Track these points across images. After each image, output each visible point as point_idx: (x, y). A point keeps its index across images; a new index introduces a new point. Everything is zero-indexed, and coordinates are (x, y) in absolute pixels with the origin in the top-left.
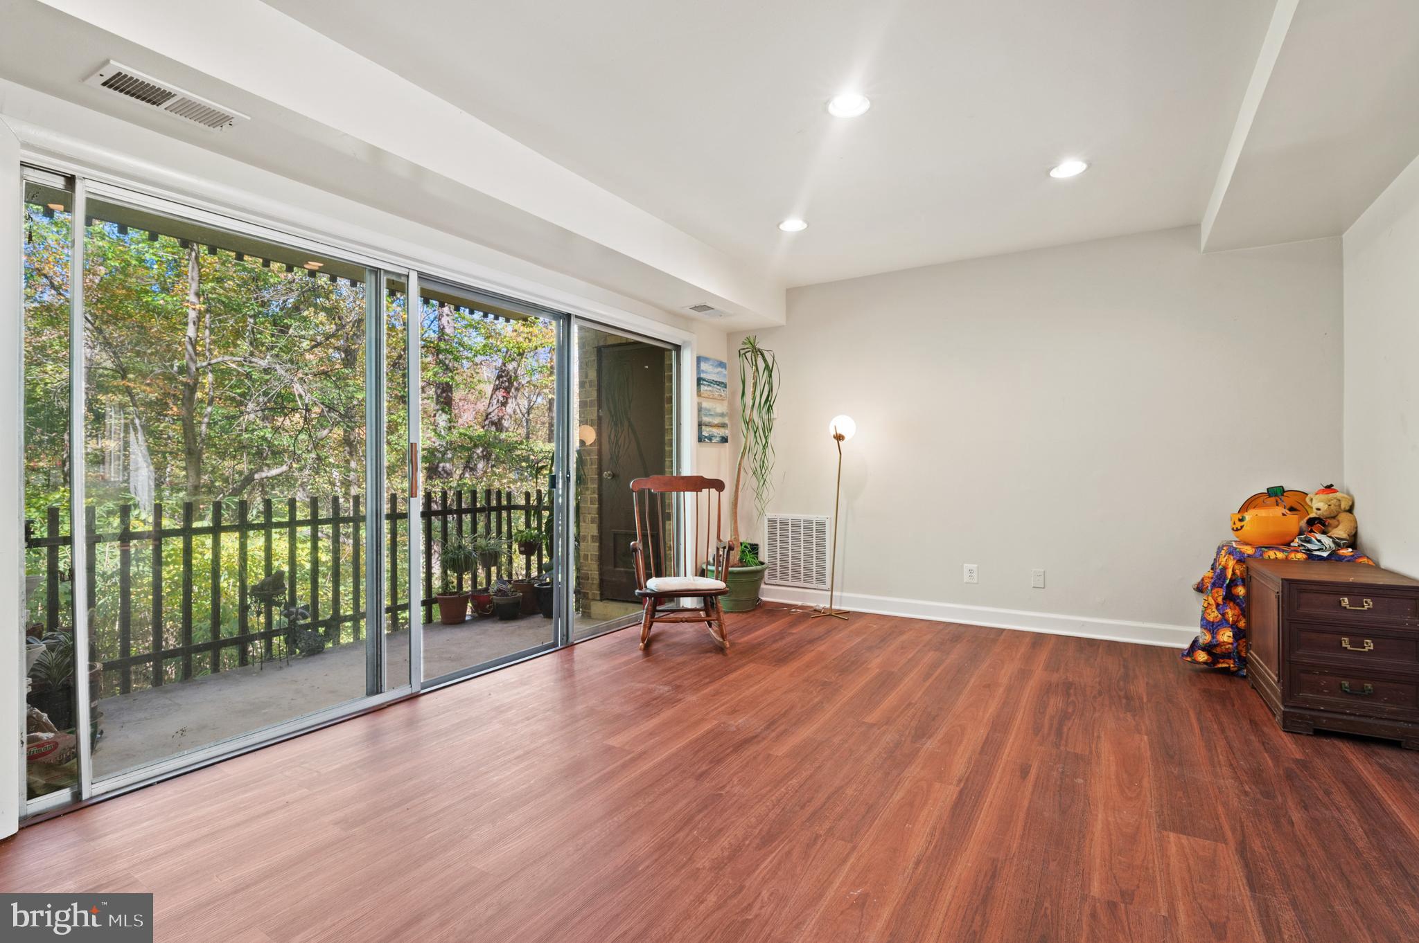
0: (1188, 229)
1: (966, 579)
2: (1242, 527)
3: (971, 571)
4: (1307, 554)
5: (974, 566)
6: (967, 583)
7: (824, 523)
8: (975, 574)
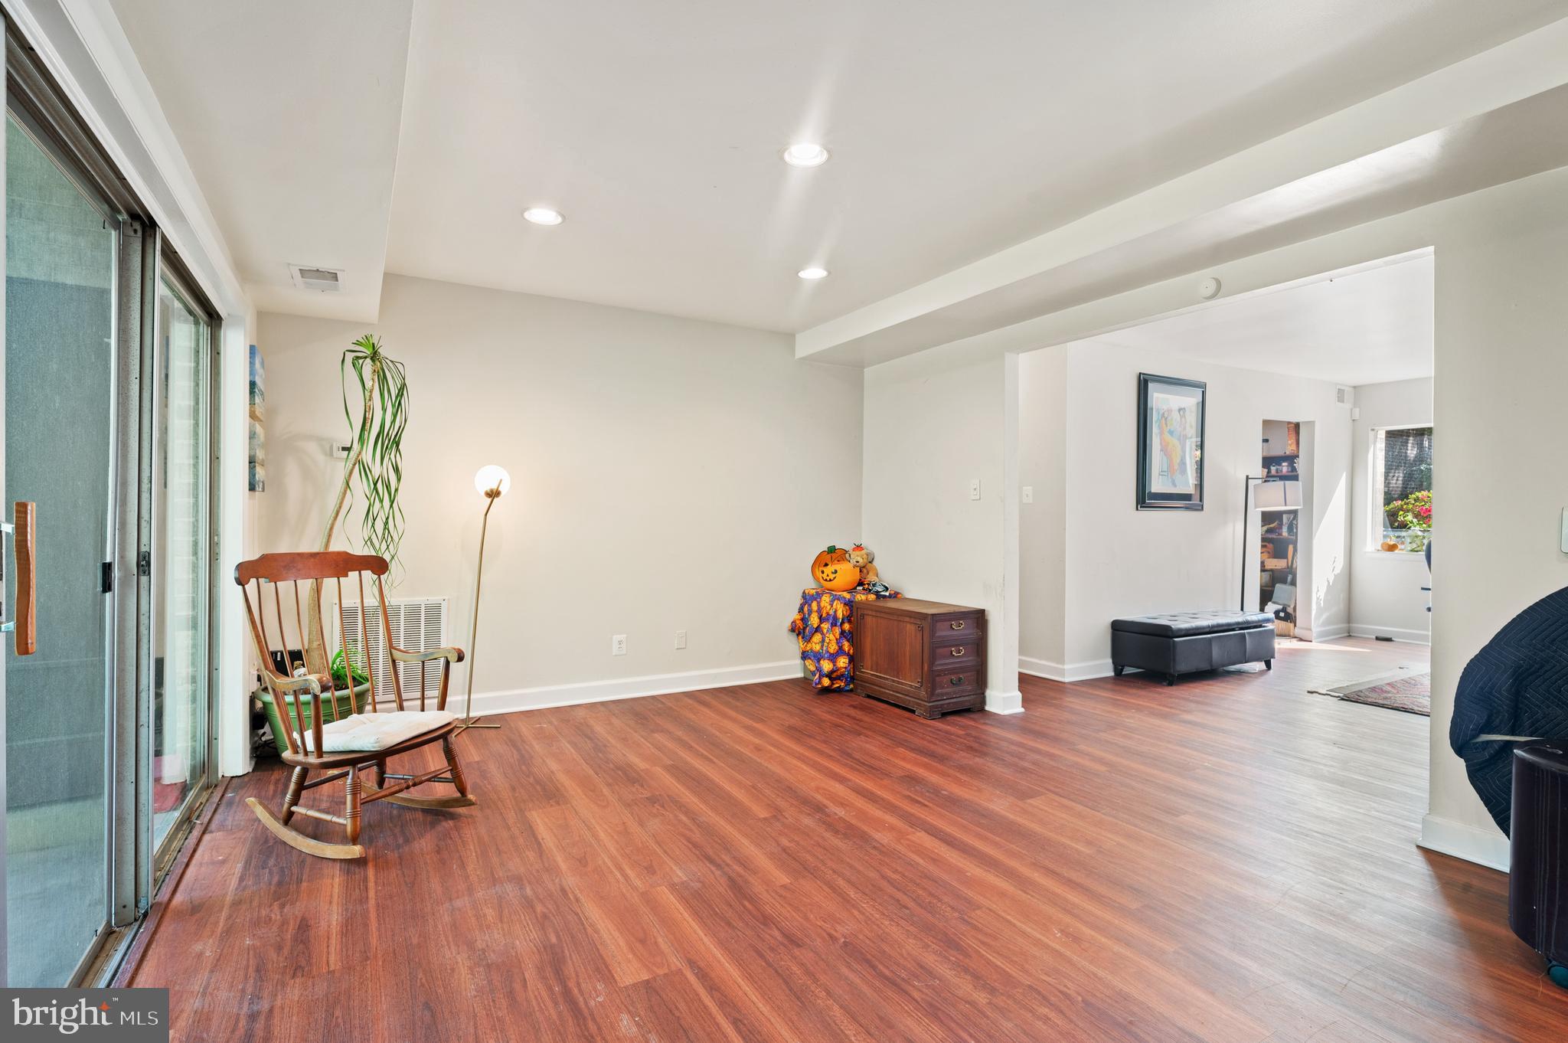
0: (788, 338)
1: (615, 650)
2: (835, 578)
3: (620, 642)
4: (876, 595)
5: (623, 637)
6: (616, 655)
7: (438, 607)
8: (624, 645)
